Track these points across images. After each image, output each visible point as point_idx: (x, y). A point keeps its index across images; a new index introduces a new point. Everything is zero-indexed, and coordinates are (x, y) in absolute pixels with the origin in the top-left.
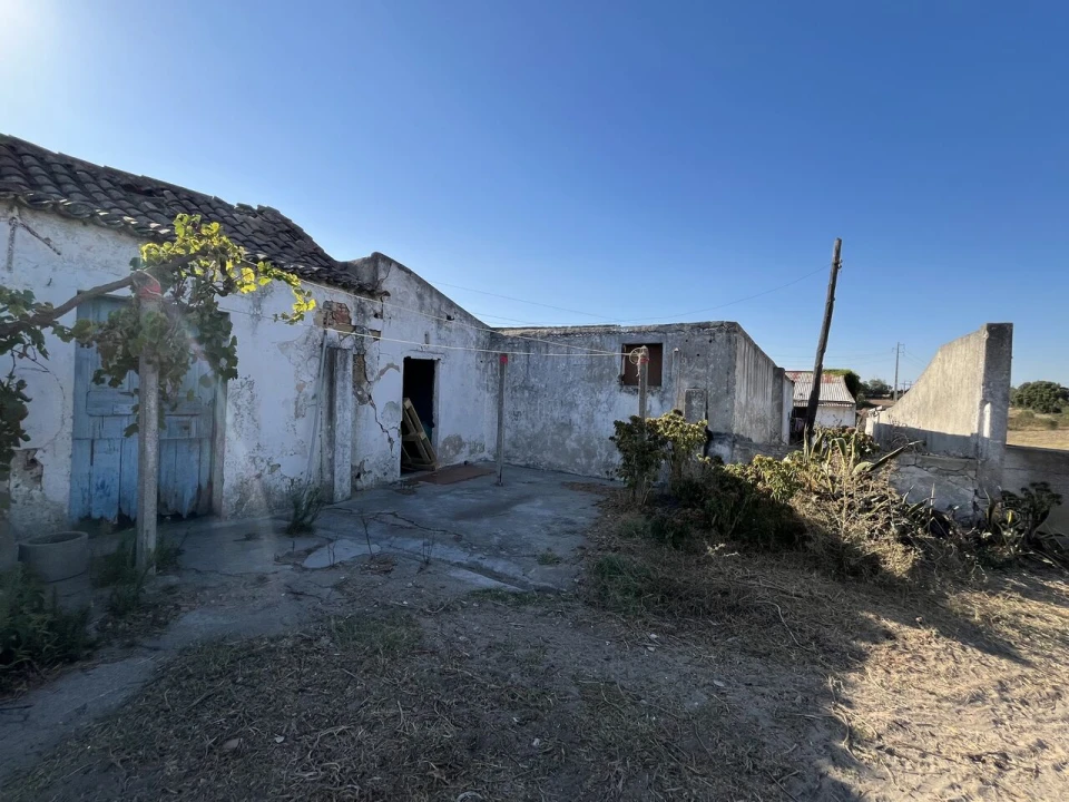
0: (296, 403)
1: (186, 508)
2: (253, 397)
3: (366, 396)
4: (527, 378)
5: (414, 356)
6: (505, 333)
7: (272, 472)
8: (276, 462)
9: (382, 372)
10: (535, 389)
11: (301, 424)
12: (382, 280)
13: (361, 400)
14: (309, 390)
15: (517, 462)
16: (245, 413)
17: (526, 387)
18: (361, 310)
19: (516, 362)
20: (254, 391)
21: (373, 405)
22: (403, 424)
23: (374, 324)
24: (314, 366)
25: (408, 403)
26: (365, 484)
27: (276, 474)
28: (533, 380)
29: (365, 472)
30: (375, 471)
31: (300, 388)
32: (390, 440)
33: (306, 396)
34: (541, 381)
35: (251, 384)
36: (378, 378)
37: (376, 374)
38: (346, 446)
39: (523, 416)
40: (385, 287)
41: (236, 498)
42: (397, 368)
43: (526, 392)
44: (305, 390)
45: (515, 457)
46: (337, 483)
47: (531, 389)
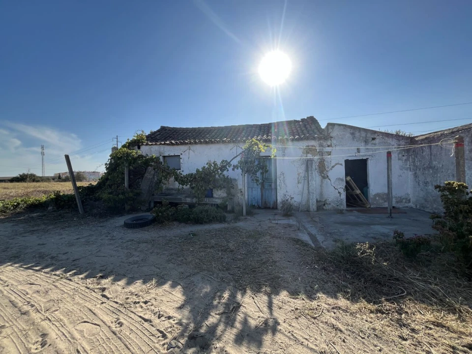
0: (298, 179)
1: (271, 207)
2: (284, 178)
3: (326, 176)
4: (431, 161)
5: (350, 159)
6: (417, 139)
7: (291, 200)
8: (292, 196)
9: (333, 167)
10: (436, 167)
11: (300, 186)
12: (330, 132)
13: (324, 178)
14: (302, 175)
15: (427, 210)
16: (282, 182)
17: (431, 167)
18: (321, 145)
19: (424, 154)
20: (285, 176)
21: (329, 179)
22: (346, 187)
23: (328, 149)
24: (304, 167)
25: (349, 178)
26: (328, 208)
27: (293, 200)
28: (434, 163)
29: (327, 204)
30: (332, 204)
31: (299, 174)
32: (339, 193)
33: (301, 176)
34: (439, 163)
35: (283, 174)
36: (331, 169)
37: (330, 167)
38: (313, 193)
39: (430, 184)
40: (332, 135)
41: (281, 205)
42: (341, 164)
43: (430, 170)
44: (301, 175)
45: (427, 207)
46: (311, 205)
47: (433, 168)
